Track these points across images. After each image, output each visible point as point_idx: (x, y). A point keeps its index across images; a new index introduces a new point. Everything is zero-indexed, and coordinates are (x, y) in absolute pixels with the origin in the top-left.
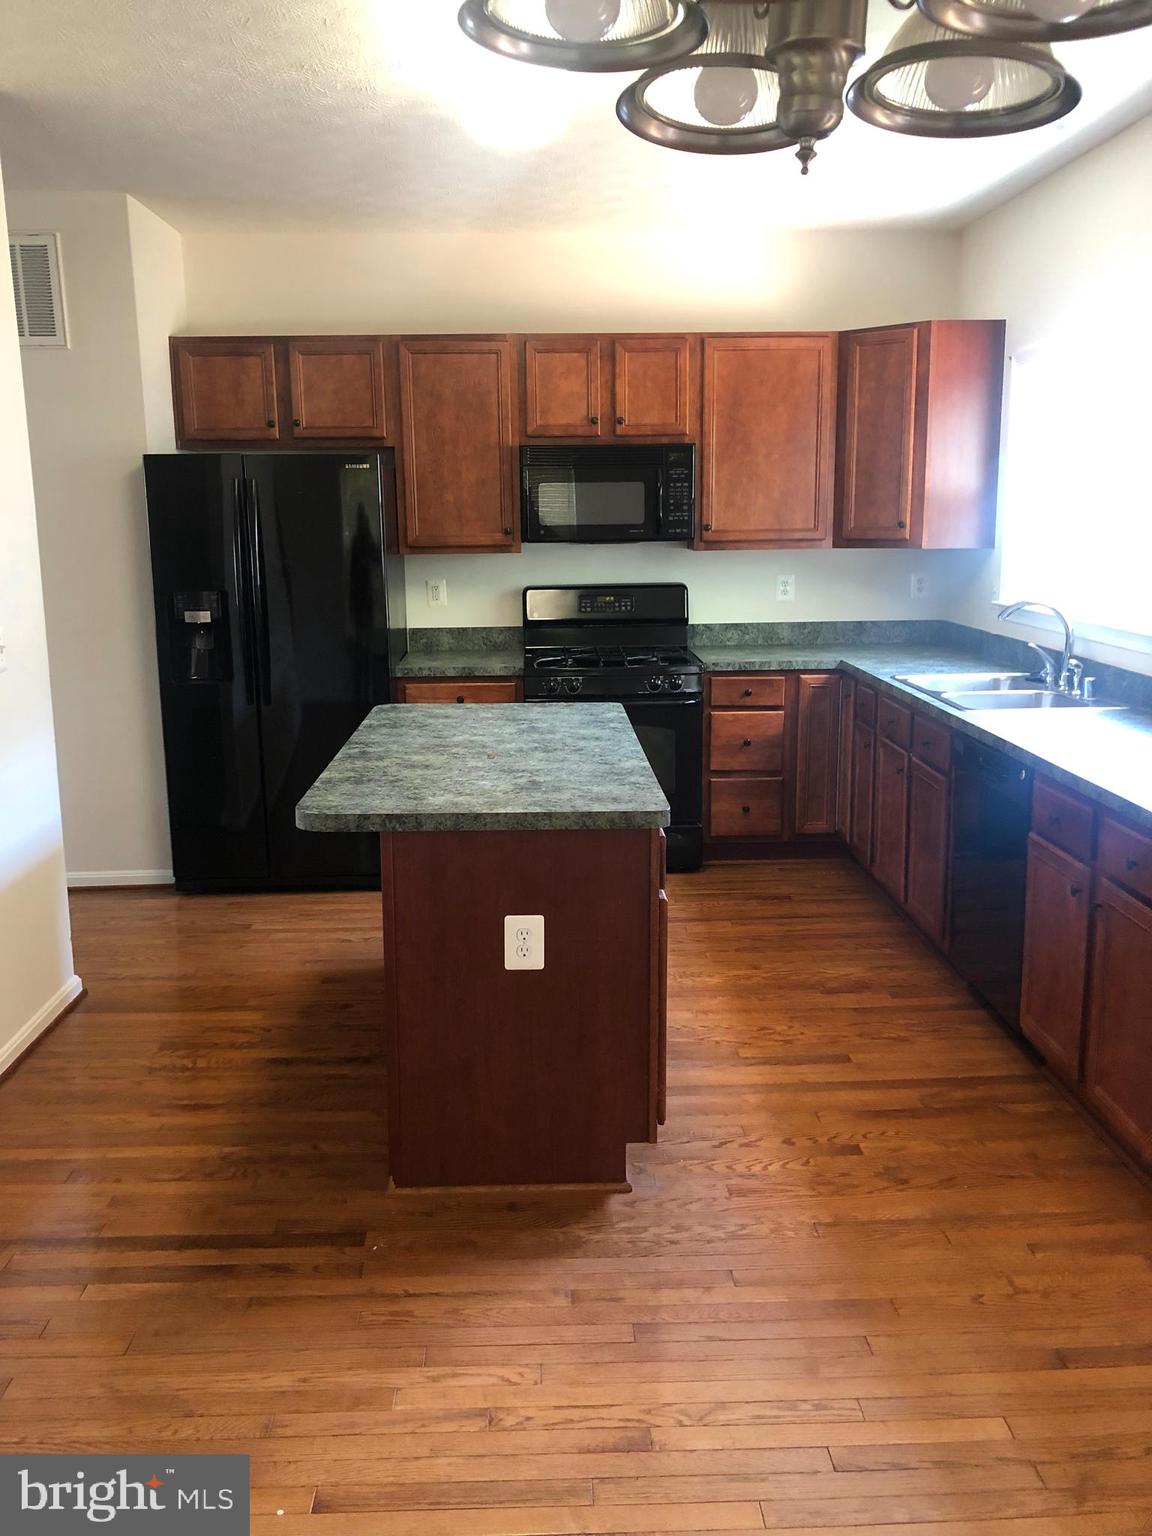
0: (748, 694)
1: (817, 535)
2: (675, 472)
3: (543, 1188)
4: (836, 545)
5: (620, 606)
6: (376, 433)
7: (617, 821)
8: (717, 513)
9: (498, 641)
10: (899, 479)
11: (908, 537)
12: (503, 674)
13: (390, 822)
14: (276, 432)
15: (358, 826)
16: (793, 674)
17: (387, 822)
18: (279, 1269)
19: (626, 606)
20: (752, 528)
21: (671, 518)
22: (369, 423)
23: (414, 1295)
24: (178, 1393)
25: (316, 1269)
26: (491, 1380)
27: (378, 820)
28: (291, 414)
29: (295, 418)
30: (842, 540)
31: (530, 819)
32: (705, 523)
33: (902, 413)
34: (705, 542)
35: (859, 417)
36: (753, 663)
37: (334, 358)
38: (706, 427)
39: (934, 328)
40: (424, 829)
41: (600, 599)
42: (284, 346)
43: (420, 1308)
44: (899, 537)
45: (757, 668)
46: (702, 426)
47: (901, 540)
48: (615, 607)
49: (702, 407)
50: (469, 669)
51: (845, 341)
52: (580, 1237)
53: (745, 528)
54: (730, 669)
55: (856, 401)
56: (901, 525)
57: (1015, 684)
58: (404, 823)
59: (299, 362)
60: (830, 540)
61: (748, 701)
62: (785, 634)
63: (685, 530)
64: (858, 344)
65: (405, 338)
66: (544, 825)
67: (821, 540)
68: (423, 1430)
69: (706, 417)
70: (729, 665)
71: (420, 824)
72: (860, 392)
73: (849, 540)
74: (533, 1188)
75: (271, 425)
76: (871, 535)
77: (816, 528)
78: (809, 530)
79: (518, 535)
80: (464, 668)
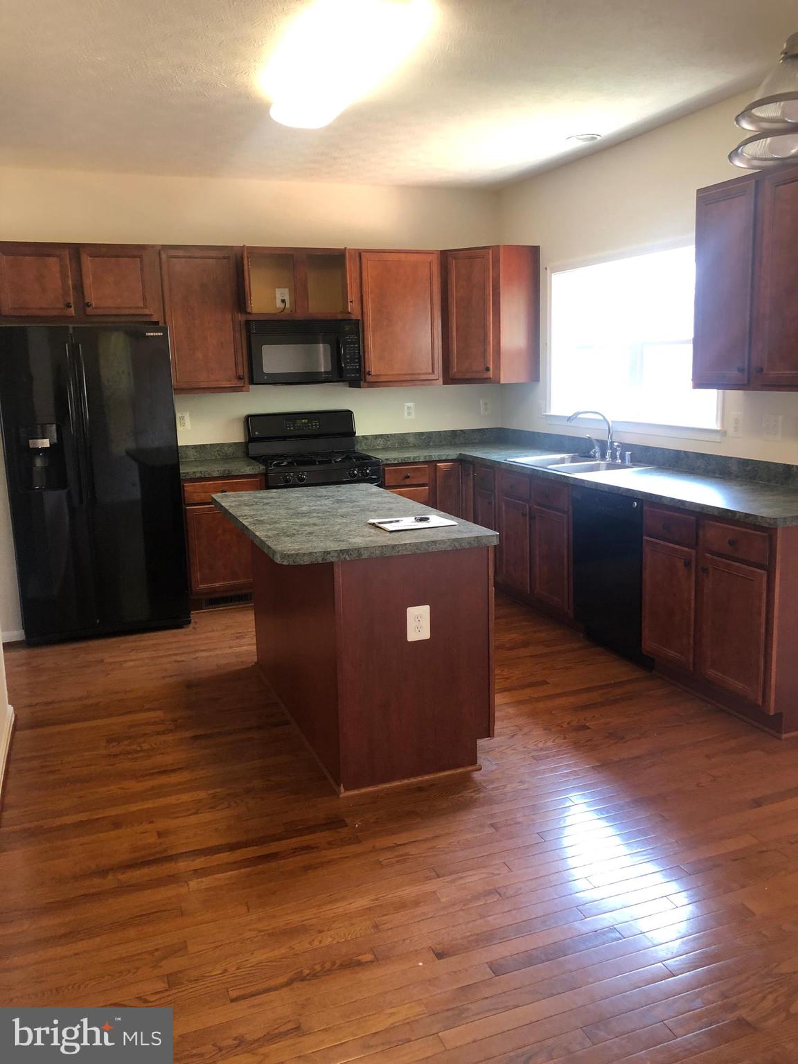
0: (408, 477)
1: (432, 377)
2: (349, 338)
3: (432, 776)
4: (445, 383)
5: (312, 425)
6: (147, 312)
7: (472, 542)
8: (374, 365)
9: (228, 452)
10: (485, 341)
11: (492, 377)
12: (251, 473)
13: (343, 554)
14: (72, 311)
15: (323, 559)
16: (432, 463)
17: (341, 555)
18: (308, 848)
19: (316, 425)
20: (396, 373)
21: (348, 367)
22: (141, 304)
23: (400, 845)
24: (304, 923)
25: (329, 843)
26: (485, 876)
27: (336, 554)
28: (83, 297)
29: (87, 301)
30: (449, 379)
31: (424, 546)
32: (367, 370)
33: (484, 301)
34: (369, 382)
35: (456, 303)
36: (409, 458)
37: (113, 259)
38: (365, 310)
39: (502, 250)
40: (363, 557)
41: (298, 421)
42: (76, 250)
43: (412, 850)
44: (486, 376)
45: (412, 460)
46: (362, 308)
47: (487, 378)
48: (309, 426)
49: (362, 296)
50: (229, 471)
51: (446, 258)
52: (471, 797)
53: (390, 373)
54: (396, 462)
55: (454, 294)
56: (488, 369)
57: (573, 460)
58: (351, 554)
59: (87, 262)
60: (441, 381)
61: (408, 482)
62: (411, 440)
63: (357, 375)
64: (454, 258)
65: (164, 247)
66: (433, 548)
67: (436, 379)
68: (466, 907)
69: (365, 303)
70: (395, 459)
71: (360, 554)
72: (456, 288)
73: (453, 379)
74: (426, 777)
75: (69, 306)
76: (468, 376)
77: (433, 372)
78: (430, 374)
79: (247, 380)
80: (225, 470)
